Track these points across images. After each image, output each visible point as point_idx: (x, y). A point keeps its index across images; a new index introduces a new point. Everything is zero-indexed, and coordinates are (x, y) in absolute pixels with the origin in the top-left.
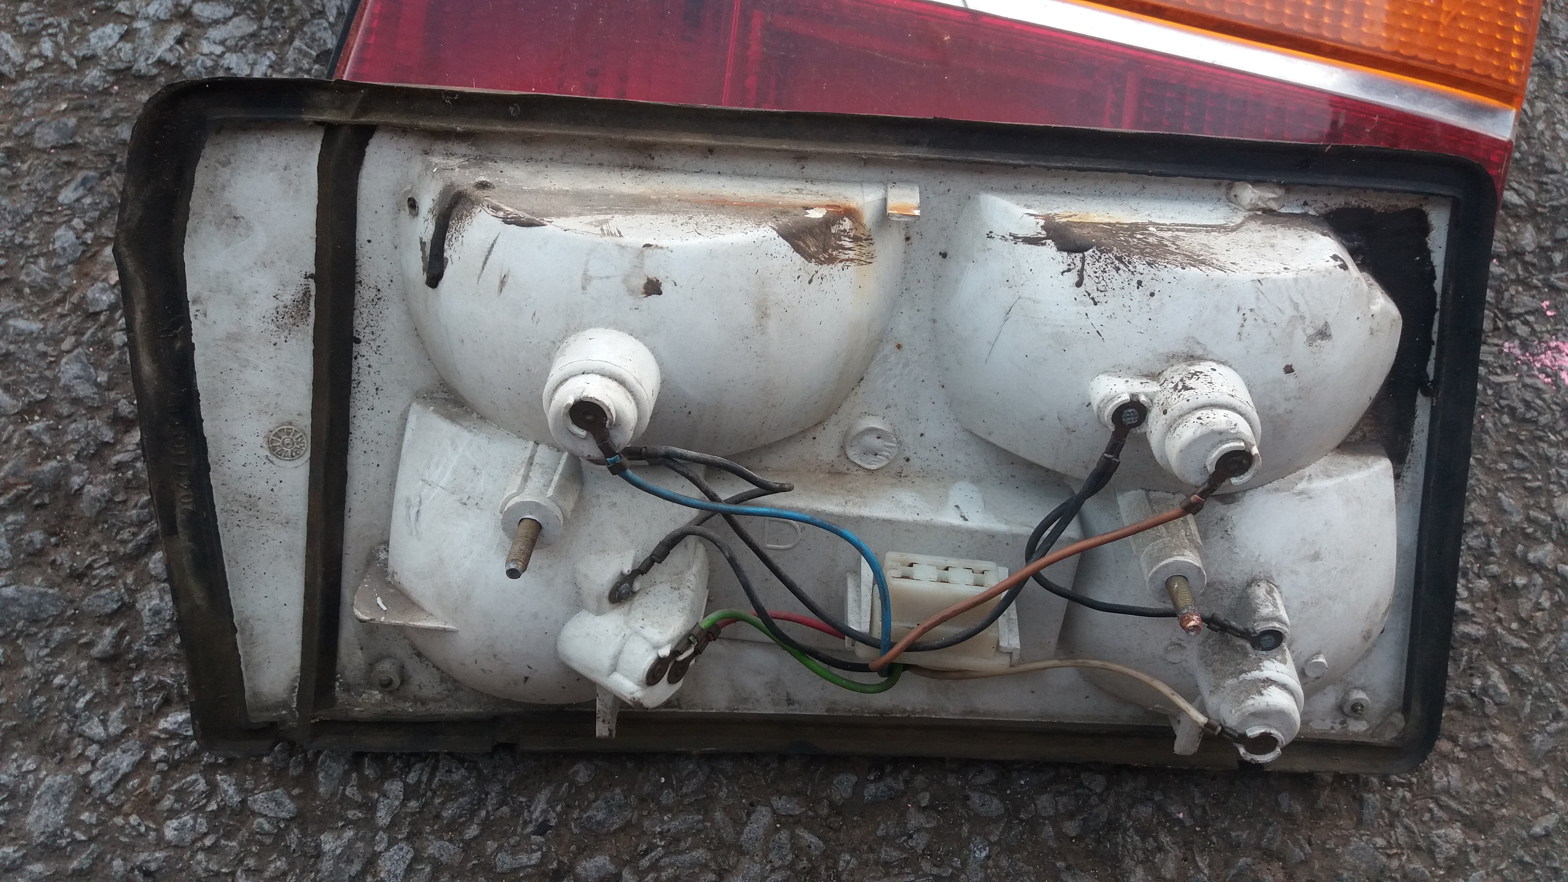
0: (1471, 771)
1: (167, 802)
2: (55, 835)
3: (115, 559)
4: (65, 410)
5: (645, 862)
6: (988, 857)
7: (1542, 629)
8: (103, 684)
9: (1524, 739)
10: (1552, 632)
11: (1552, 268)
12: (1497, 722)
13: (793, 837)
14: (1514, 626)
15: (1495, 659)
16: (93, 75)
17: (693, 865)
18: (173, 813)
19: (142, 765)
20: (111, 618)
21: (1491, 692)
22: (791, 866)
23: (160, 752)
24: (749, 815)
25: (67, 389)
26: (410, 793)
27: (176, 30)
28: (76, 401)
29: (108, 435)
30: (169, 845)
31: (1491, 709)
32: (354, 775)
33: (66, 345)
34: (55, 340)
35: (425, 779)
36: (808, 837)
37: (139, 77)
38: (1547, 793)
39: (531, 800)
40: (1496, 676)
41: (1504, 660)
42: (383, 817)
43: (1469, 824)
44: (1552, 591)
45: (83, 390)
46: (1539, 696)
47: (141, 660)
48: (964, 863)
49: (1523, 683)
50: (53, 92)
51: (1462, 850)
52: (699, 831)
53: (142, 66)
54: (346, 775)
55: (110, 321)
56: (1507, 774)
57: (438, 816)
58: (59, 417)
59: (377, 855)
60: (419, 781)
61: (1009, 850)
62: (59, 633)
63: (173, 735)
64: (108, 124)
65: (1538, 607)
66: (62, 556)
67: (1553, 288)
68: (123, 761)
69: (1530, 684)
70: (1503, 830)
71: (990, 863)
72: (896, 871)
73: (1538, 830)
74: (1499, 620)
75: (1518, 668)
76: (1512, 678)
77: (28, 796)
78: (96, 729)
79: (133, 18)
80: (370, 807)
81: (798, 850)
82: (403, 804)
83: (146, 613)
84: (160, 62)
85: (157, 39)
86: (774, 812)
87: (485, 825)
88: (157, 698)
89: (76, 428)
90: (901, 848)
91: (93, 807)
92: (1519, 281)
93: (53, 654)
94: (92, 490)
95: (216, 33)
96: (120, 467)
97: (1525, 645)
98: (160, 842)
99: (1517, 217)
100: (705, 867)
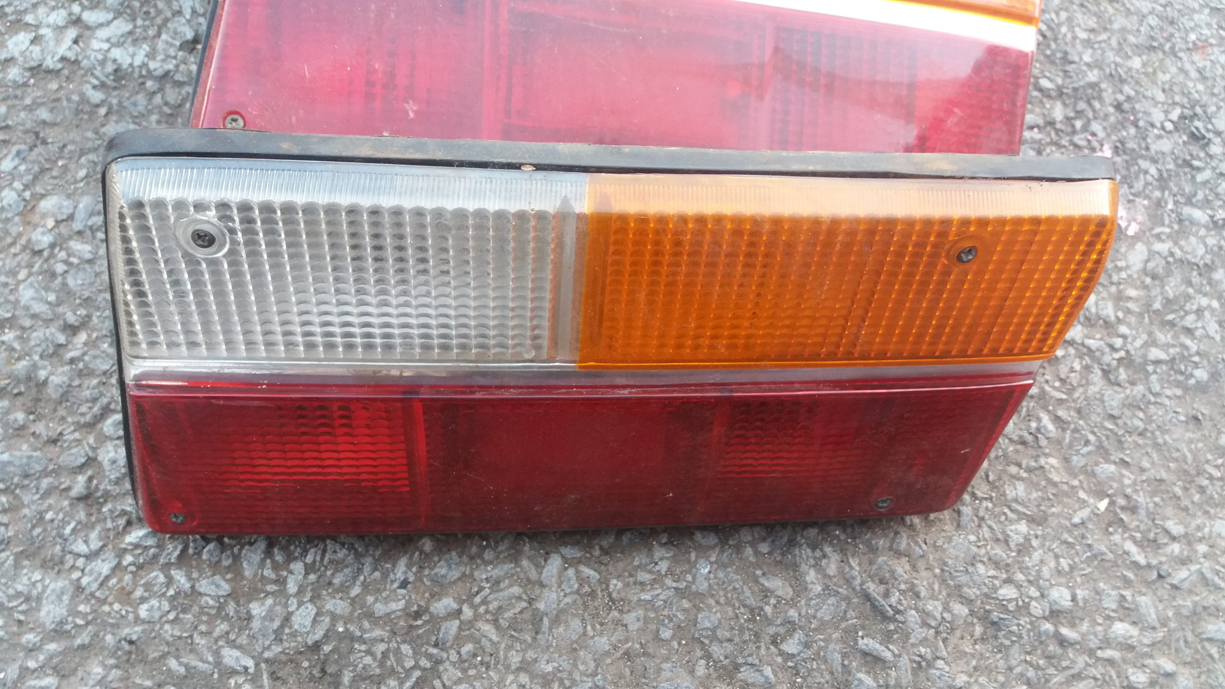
2: (61, 623)
3: (79, 427)
4: (27, 323)
5: (478, 600)
6: (710, 572)
7: (1075, 384)
8: (82, 515)
9: (1066, 460)
10: (1082, 386)
11: (1074, 132)
12: (1047, 451)
13: (578, 572)
14: (1057, 384)
15: (1045, 408)
17: (510, 598)
18: (143, 600)
19: (117, 568)
20: (82, 468)
21: (1043, 430)
22: (577, 592)
23: (128, 559)
24: (546, 560)
25: (27, 308)
26: (309, 569)
27: (72, 33)
28: (34, 316)
29: (61, 339)
30: (144, 622)
32: (268, 561)
33: (22, 275)
35: (318, 558)
36: (587, 571)
37: (49, 71)
39: (394, 566)
40: (1046, 420)
41: (1051, 408)
42: (292, 587)
43: (1032, 520)
45: (38, 308)
47: (107, 496)
48: (694, 578)
49: (1064, 423)
51: (1027, 539)
52: (513, 575)
53: (50, 63)
54: (263, 561)
55: (52, 255)
56: (1055, 484)
57: (330, 583)
58: (23, 329)
59: (291, 614)
60: (314, 561)
61: (724, 566)
62: (45, 483)
63: (136, 546)
64: (30, 109)
66: (40, 428)
68: (104, 567)
69: (1069, 423)
70: (1053, 522)
71: (712, 576)
72: (649, 587)
73: (1076, 520)
74: (1047, 382)
75: (1060, 413)
76: (1057, 419)
77: (39, 599)
78: (80, 547)
79: (37, 27)
80: (282, 582)
81: (582, 581)
82: (305, 577)
83: (106, 464)
84: (63, 59)
85: (58, 41)
86: (563, 557)
87: (365, 586)
88: (122, 522)
89: (37, 335)
90: (650, 572)
91: (87, 600)
92: (1052, 143)
94: (55, 380)
95: (102, 33)
96: (72, 361)
97: (1064, 397)
98: (138, 620)
99: (1049, 97)
100: (519, 598)
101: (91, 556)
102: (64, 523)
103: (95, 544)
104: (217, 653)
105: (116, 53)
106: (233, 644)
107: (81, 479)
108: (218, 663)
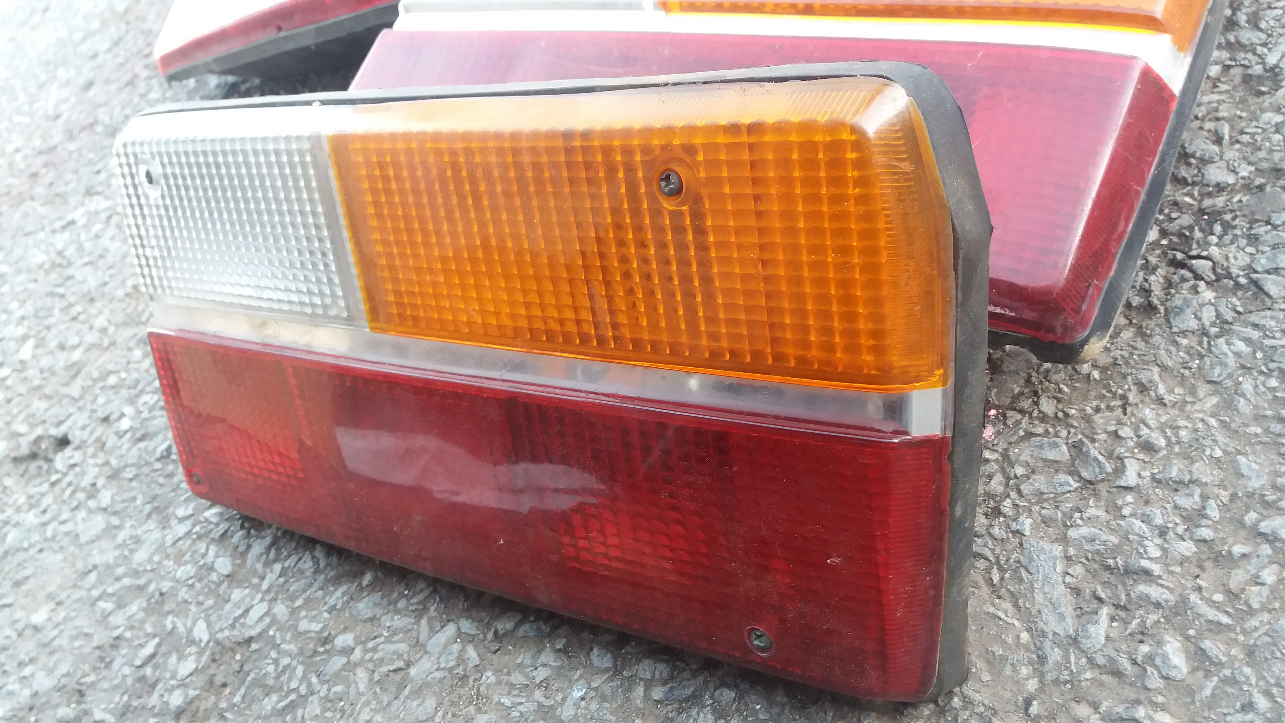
82: (277, 579)
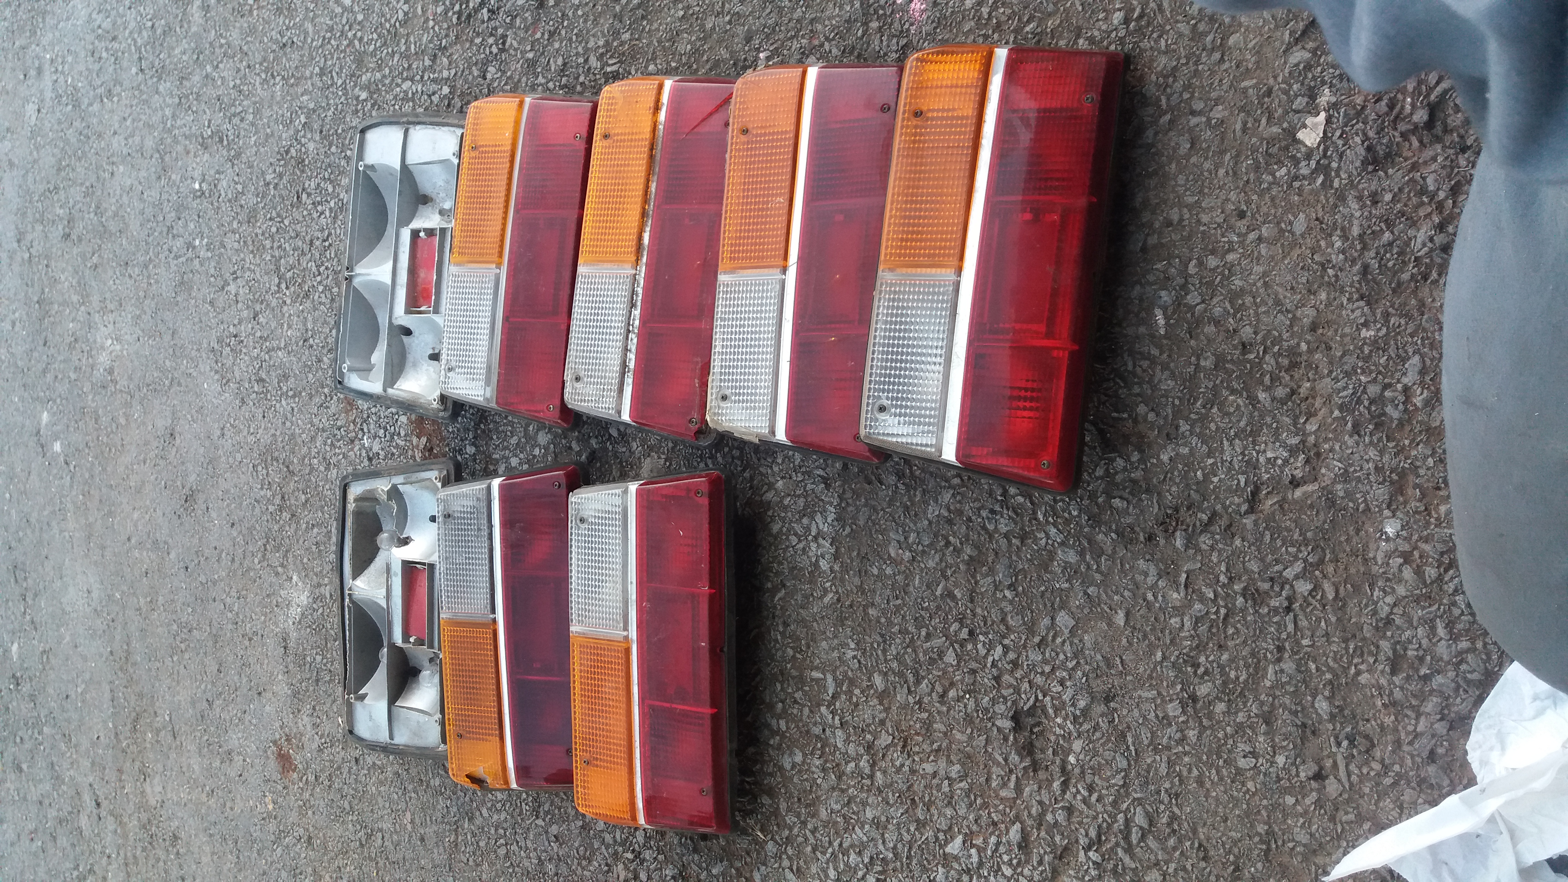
0: (1061, 37)
1: (1066, 515)
3: (991, 542)
4: (944, 564)
8: (1030, 541)
9: (1050, 15)
16: (836, 568)
18: (1070, 513)
19: (1055, 525)
20: (1009, 541)
25: (937, 564)
27: (821, 541)
28: (941, 560)
29: (951, 548)
30: (1080, 513)
31: (1039, 30)
34: (922, 570)
37: (836, 551)
38: (1068, 5)
40: (1027, 29)
43: (1078, 36)
44: (998, 7)
46: (1035, 10)
47: (1022, 529)
50: (842, 580)
51: (1087, 39)
53: (832, 551)
55: (915, 551)
56: (1061, 22)
58: (946, 567)
62: (1014, 558)
63: (1045, 515)
64: (852, 561)
65: (1004, 13)
66: (990, 560)
67: (892, 13)
68: (1053, 531)
70: (1081, 22)
73: (1080, 8)
76: (1029, 22)
77: (1066, 562)
78: (1043, 541)
79: (817, 556)
83: (1008, 528)
84: (831, 545)
85: (824, 547)
88: (1034, 522)
89: (950, 560)
91: (1069, 540)
93: (1021, 559)
94: (969, 552)
95: (821, 527)
96: (961, 543)
98: (1079, 516)
99: (867, 30)
101: (1048, 537)
102: (1033, 549)
103: (1043, 535)
104: (1097, 478)
105: (829, 520)
106: (1094, 471)
107: (1014, 541)
108: (1102, 478)
